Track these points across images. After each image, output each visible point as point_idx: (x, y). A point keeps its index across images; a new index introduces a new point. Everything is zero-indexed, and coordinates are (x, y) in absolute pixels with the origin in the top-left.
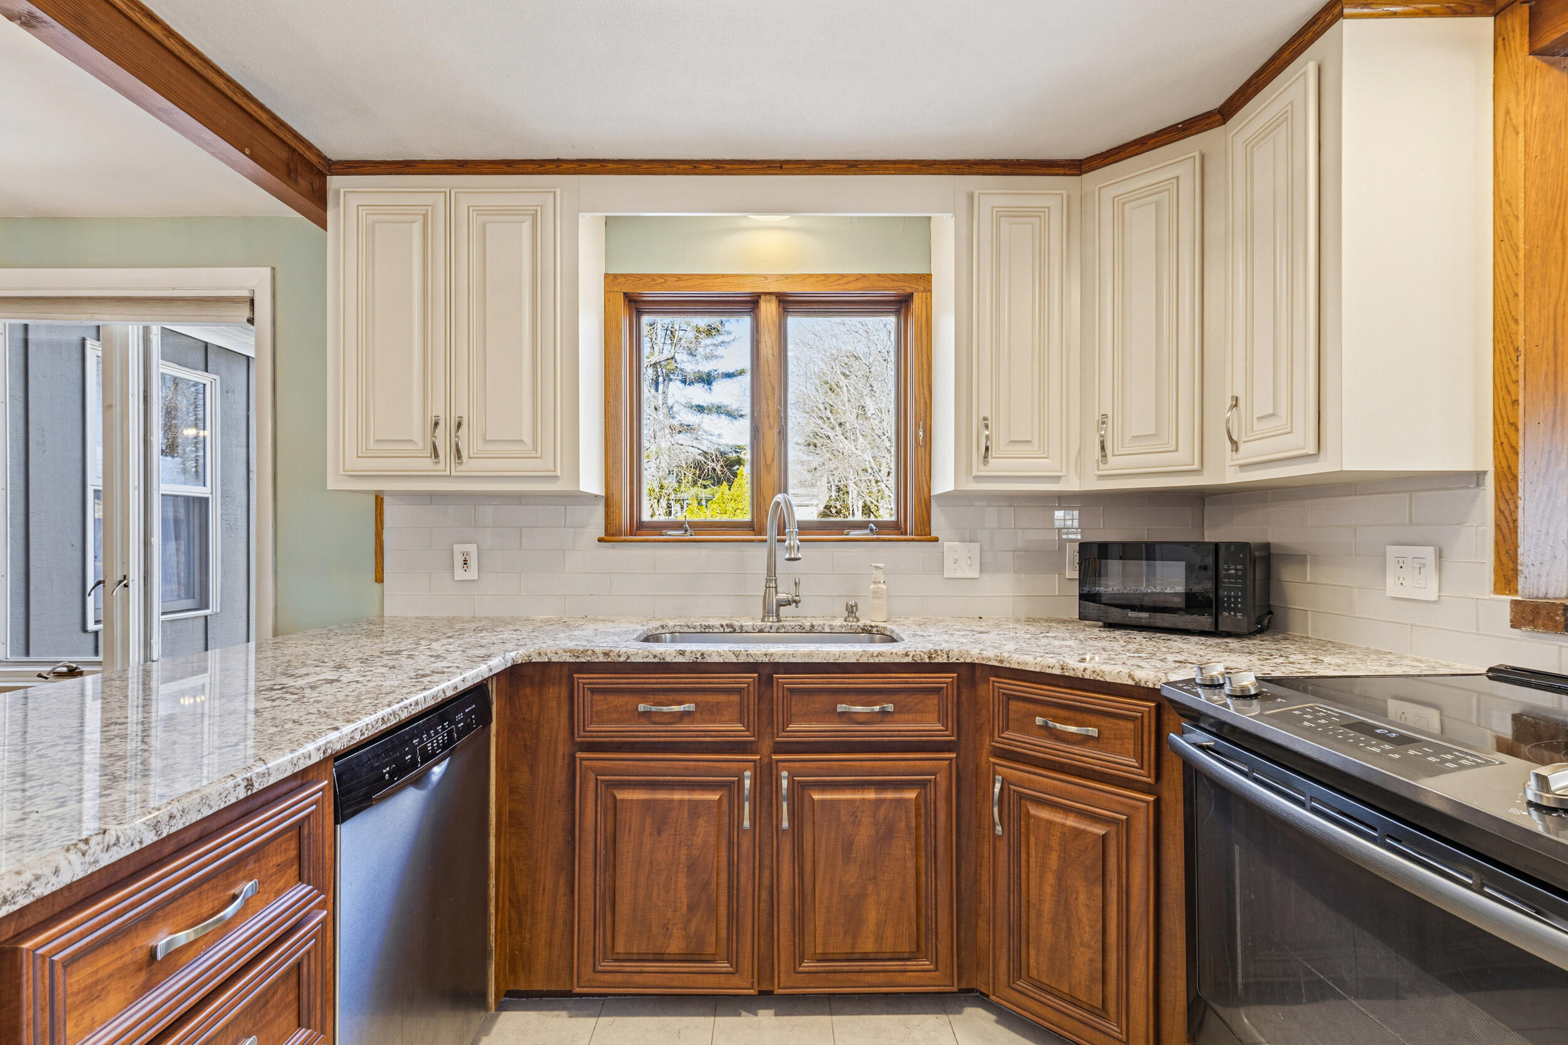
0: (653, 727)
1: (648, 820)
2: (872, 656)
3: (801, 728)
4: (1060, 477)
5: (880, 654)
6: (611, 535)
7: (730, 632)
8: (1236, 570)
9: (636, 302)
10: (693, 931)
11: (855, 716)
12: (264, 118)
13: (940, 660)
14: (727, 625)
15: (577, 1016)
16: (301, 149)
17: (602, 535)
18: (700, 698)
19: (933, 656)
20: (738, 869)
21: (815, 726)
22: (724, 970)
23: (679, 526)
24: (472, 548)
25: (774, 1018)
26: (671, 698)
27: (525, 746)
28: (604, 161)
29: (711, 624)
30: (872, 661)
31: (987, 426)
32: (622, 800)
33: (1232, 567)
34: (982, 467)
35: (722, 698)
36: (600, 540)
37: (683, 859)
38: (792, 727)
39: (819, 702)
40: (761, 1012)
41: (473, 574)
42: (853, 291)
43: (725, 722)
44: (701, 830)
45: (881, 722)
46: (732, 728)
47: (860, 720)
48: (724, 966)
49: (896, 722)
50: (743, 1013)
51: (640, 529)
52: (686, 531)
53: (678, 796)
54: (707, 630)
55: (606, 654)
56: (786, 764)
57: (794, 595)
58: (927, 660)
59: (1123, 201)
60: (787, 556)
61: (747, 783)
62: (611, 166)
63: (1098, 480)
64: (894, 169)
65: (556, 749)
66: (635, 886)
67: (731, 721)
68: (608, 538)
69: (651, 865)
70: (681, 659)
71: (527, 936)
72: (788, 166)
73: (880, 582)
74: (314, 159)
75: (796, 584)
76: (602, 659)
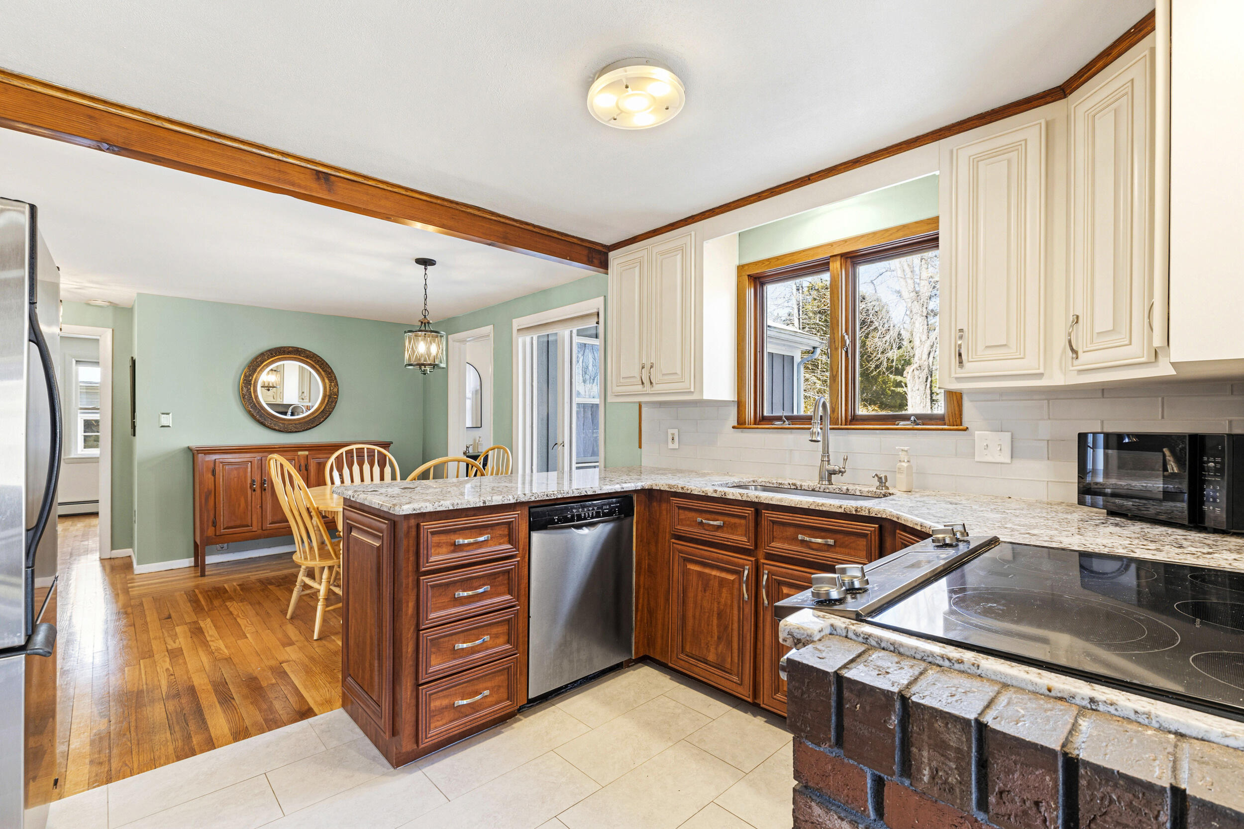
0: (704, 532)
1: (700, 583)
2: (818, 505)
3: (779, 546)
4: (1042, 374)
5: (823, 505)
6: (741, 424)
7: (794, 489)
8: (1215, 463)
9: (759, 278)
10: (720, 651)
11: (811, 544)
12: (575, 241)
13: (863, 513)
14: (792, 484)
15: (673, 680)
16: (594, 246)
17: (736, 424)
18: (726, 519)
19: (859, 510)
20: (743, 623)
21: (786, 546)
22: (735, 680)
23: (779, 418)
24: (676, 431)
25: (763, 722)
26: (713, 517)
27: (654, 532)
28: (713, 209)
29: (783, 482)
30: (817, 508)
31: (961, 337)
32: (689, 569)
33: (1211, 459)
34: (959, 370)
35: (736, 520)
36: (734, 427)
37: (715, 609)
38: (773, 544)
39: (790, 531)
40: (759, 717)
41: (676, 446)
42: (898, 239)
43: (738, 535)
44: (724, 595)
45: (828, 551)
46: (741, 539)
47: (814, 547)
48: (735, 679)
49: (837, 553)
50: (749, 713)
51: (762, 421)
52: (784, 422)
53: (714, 573)
54: (780, 486)
55: (682, 488)
56: (768, 566)
57: (841, 467)
58: (854, 513)
59: (1093, 113)
60: (810, 439)
61: (746, 572)
62: (717, 211)
63: (1078, 374)
64: (888, 153)
65: (666, 536)
66: (694, 617)
67: (742, 535)
68: (739, 426)
69: (701, 607)
70: (715, 495)
71: (654, 630)
72: (812, 177)
73: (904, 461)
74: (600, 248)
75: (844, 459)
76: (680, 491)
